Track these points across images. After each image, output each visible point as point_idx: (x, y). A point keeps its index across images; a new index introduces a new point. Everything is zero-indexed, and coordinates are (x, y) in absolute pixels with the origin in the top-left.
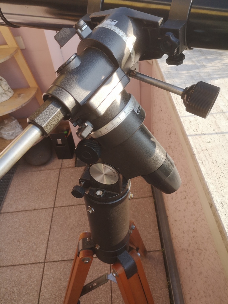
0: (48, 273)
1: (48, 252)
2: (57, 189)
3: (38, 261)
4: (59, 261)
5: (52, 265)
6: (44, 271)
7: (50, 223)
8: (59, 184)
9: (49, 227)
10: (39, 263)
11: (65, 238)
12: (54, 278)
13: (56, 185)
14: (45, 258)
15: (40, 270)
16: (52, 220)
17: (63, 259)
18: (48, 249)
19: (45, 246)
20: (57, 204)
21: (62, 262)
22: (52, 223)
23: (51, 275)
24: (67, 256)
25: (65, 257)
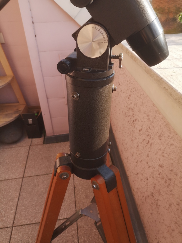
0: (16, 237)
1: (16, 217)
2: (26, 162)
3: (6, 226)
4: (27, 225)
5: (20, 229)
6: (12, 235)
7: (19, 191)
8: (29, 158)
9: (18, 195)
10: (7, 227)
11: (33, 204)
12: (21, 241)
13: (26, 159)
14: (14, 222)
15: (8, 234)
16: (21, 188)
17: (31, 223)
18: (17, 215)
19: (13, 211)
20: (26, 175)
21: (30, 225)
22: (21, 191)
23: (19, 239)
24: (35, 220)
25: (33, 220)
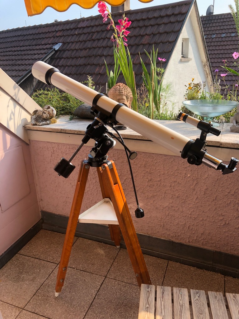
4: (85, 316)
7: (38, 316)
11: (67, 306)
16: (36, 314)
17: (86, 311)
20: (22, 305)
21: (88, 313)
22: (40, 314)
25: (85, 309)
